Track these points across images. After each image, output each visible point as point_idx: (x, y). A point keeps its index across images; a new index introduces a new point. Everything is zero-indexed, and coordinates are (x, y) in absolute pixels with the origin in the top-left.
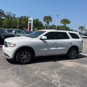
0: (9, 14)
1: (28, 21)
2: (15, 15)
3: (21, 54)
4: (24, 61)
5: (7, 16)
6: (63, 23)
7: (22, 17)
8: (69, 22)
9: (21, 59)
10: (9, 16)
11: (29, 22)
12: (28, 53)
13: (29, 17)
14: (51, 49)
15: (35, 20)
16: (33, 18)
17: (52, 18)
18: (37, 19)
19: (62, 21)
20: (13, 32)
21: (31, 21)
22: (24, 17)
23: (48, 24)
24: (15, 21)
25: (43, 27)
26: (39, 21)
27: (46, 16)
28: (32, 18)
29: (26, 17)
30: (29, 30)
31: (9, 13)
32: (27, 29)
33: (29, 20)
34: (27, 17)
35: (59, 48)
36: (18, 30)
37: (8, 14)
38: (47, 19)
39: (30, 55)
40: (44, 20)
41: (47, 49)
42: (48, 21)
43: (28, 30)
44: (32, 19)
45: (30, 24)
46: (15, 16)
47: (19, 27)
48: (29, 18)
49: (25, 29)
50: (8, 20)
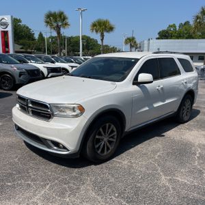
4: (105, 153)
6: (97, 31)
8: (111, 29)
9: (98, 148)
12: (112, 126)
14: (155, 105)
16: (12, 17)
17: (67, 18)
19: (94, 25)
26: (21, 24)
28: (9, 17)
35: (167, 101)
38: (56, 21)
39: (115, 133)
40: (47, 22)
42: (58, 26)
44: (7, 19)
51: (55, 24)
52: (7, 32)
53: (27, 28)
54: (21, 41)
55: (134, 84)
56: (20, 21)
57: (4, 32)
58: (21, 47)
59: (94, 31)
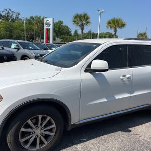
0: (8, 13)
1: (43, 24)
2: (18, 14)
3: (25, 127)
4: (38, 148)
5: (3, 16)
6: (111, 27)
7: (32, 17)
8: (123, 25)
10: (8, 16)
11: (46, 27)
12: (49, 118)
13: (46, 18)
14: (118, 97)
15: (57, 23)
16: (53, 19)
18: (60, 21)
19: (109, 23)
20: (13, 46)
21: (49, 24)
22: (35, 17)
23: (82, 29)
24: (20, 26)
25: (71, 35)
26: (64, 24)
27: (79, 14)
28: (52, 19)
29: (39, 18)
30: (47, 42)
31: (8, 10)
32: (42, 40)
33: (45, 22)
34: (42, 17)
35: (136, 93)
36: (25, 41)
37: (6, 12)
39: (54, 126)
40: (74, 21)
41: (105, 100)
42: (82, 24)
43: (45, 42)
44: (50, 20)
45: (48, 30)
46: (20, 17)
47: (27, 37)
48: (45, 20)
49: (39, 41)
50: (7, 24)
51: (80, 23)
52: (50, 29)
53: (68, 27)
54: (62, 36)
55: (86, 71)
56: (62, 22)
57: (47, 29)
58: (62, 40)
59: (109, 27)
